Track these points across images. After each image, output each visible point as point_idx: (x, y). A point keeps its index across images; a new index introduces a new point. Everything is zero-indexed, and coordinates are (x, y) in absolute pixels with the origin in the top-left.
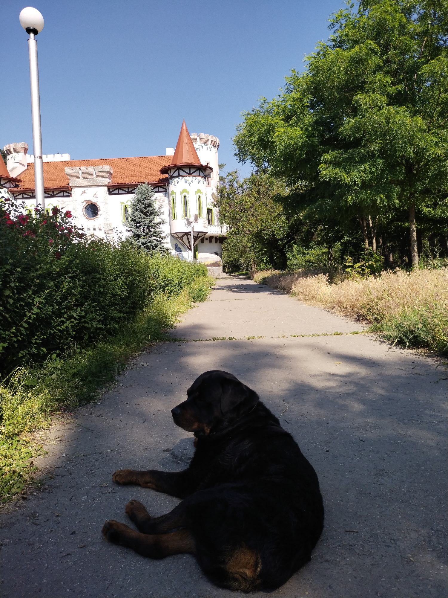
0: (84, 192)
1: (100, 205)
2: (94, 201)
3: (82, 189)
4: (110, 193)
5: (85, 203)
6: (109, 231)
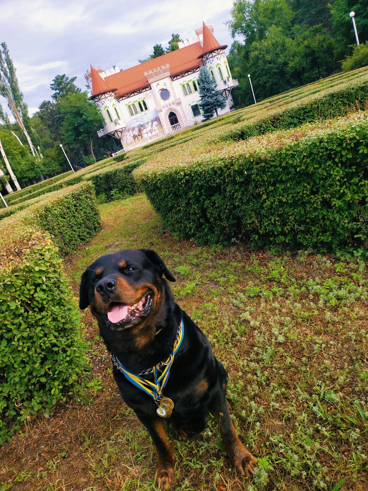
0: (158, 84)
1: (169, 88)
2: (165, 88)
4: (172, 80)
5: (160, 91)
6: (179, 104)
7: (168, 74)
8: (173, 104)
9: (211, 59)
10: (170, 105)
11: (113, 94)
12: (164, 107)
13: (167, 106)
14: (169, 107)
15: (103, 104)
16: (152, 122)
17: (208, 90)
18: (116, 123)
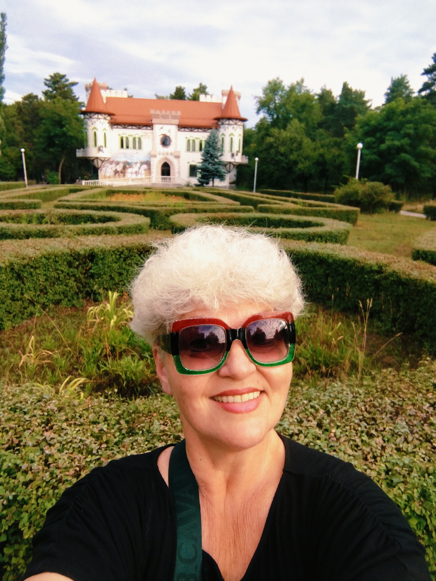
0: (162, 128)
1: (172, 137)
2: (168, 134)
3: (161, 126)
4: (179, 130)
5: (162, 136)
6: (178, 157)
7: (177, 122)
8: (171, 155)
9: (227, 126)
10: (167, 154)
11: (109, 118)
12: (160, 154)
13: (164, 154)
14: (165, 156)
15: (92, 124)
16: (142, 163)
17: (212, 156)
18: (99, 150)
